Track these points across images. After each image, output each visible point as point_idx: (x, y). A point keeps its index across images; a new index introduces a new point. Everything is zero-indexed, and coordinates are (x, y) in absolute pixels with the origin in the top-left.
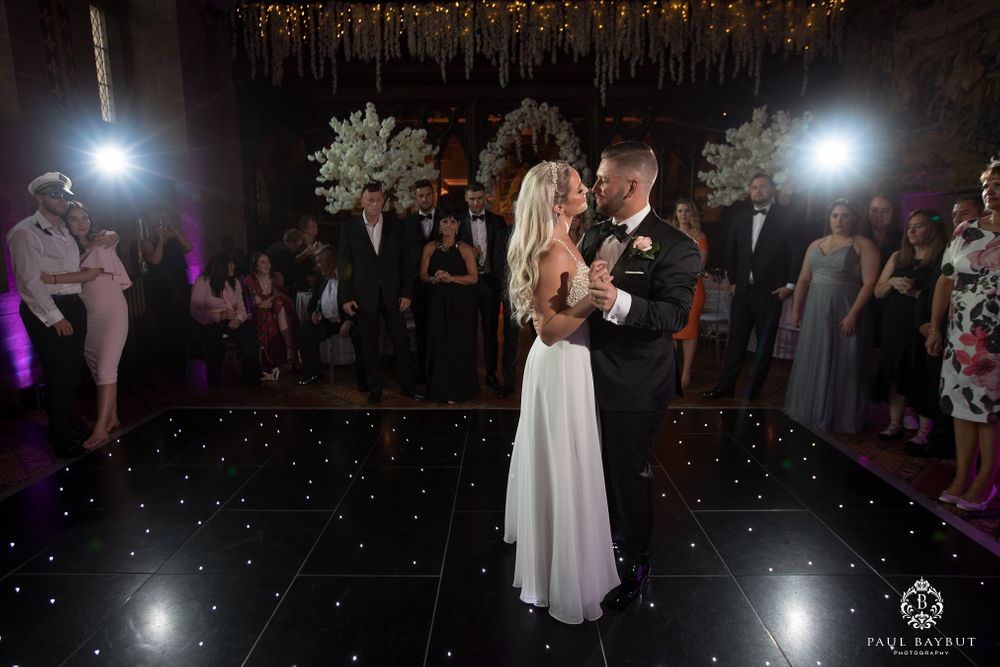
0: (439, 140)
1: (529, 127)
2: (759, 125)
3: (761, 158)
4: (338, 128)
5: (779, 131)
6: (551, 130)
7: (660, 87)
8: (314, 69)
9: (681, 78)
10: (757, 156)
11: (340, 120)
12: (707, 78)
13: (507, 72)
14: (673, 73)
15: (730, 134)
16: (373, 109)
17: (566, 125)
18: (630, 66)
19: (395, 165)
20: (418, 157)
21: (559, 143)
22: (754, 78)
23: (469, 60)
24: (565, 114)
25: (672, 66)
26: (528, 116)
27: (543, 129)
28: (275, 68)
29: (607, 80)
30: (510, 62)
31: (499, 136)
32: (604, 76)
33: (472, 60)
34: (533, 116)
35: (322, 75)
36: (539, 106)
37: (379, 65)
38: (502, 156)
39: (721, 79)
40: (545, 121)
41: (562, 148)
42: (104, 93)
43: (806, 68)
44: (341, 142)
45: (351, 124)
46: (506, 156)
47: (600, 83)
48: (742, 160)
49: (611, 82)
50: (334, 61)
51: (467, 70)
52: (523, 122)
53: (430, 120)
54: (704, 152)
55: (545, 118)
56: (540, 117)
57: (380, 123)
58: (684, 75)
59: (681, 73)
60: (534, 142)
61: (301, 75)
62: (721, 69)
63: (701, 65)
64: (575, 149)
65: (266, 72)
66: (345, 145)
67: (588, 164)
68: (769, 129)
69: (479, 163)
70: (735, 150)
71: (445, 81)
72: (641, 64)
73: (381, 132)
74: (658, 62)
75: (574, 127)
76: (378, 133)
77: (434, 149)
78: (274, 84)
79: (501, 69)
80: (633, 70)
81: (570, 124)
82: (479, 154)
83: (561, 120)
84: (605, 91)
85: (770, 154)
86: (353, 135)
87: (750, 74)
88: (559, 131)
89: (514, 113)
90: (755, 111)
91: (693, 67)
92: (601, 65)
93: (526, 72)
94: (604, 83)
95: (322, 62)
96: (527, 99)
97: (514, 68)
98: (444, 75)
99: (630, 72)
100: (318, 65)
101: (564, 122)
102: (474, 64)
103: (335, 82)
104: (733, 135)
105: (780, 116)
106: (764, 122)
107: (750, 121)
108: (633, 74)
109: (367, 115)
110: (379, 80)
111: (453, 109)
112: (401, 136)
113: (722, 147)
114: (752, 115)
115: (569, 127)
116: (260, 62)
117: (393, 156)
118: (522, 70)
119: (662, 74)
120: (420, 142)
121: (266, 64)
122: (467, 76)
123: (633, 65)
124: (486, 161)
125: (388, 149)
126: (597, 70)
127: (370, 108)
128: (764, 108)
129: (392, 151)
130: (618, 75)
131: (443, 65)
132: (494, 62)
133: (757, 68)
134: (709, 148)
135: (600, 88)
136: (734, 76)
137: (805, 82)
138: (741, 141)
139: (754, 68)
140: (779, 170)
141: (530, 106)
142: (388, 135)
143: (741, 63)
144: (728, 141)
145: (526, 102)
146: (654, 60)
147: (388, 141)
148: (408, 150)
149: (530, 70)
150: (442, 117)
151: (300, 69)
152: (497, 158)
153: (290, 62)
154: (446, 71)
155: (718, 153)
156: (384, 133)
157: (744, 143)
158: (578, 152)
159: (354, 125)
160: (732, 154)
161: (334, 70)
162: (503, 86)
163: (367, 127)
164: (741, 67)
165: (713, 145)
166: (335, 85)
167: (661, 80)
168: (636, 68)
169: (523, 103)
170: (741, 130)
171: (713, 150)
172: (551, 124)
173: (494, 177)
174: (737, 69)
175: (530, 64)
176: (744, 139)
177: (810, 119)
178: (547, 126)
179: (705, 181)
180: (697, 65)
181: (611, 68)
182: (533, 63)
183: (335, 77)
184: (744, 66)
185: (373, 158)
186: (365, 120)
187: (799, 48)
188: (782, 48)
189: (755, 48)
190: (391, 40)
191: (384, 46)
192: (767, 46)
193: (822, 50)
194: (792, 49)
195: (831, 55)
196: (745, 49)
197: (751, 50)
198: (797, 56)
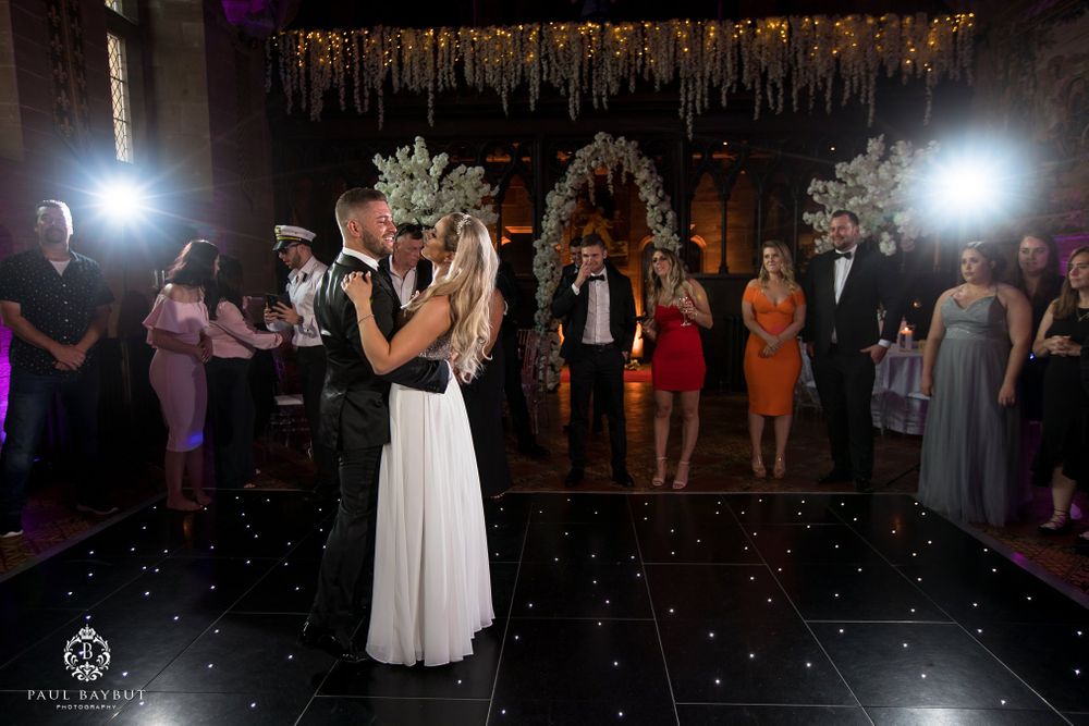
0: (499, 181)
1: (603, 165)
2: (875, 158)
3: (879, 195)
4: (384, 165)
5: (899, 164)
6: (629, 167)
7: (756, 118)
8: (358, 102)
9: (780, 106)
10: (873, 194)
11: (386, 157)
12: (811, 106)
13: (577, 102)
14: (771, 100)
15: (841, 168)
16: (423, 144)
17: (646, 162)
18: (721, 94)
19: (448, 206)
20: (475, 198)
21: (638, 182)
22: (867, 106)
23: (534, 90)
24: (645, 150)
25: (769, 94)
26: (603, 152)
27: (620, 166)
28: (313, 101)
29: (694, 110)
30: (581, 90)
31: (569, 176)
32: (690, 105)
33: (537, 90)
34: (608, 152)
35: (366, 109)
36: (615, 140)
37: (431, 97)
38: (571, 198)
39: (828, 107)
40: (622, 158)
41: (642, 189)
42: (121, 130)
43: (929, 93)
44: (386, 182)
45: (397, 161)
46: (577, 198)
47: (686, 113)
48: (856, 198)
49: (699, 112)
50: (380, 92)
51: (532, 101)
52: (597, 159)
53: (489, 160)
54: (810, 190)
55: (622, 154)
56: (616, 153)
57: (431, 160)
58: (784, 104)
59: (781, 100)
60: (609, 181)
61: (343, 109)
62: (828, 96)
63: (803, 92)
64: (657, 189)
65: (304, 106)
66: (391, 185)
67: (673, 208)
68: (887, 162)
69: (546, 206)
70: (846, 188)
71: (507, 113)
72: (734, 91)
73: (431, 170)
74: (753, 89)
75: (656, 164)
76: (428, 171)
77: (492, 189)
78: (313, 119)
79: (571, 99)
80: (724, 97)
81: (652, 161)
82: (545, 197)
83: (640, 157)
84: (693, 123)
85: (889, 192)
86: (399, 173)
87: (862, 101)
88: (639, 169)
89: (585, 148)
90: (871, 141)
91: (794, 93)
92: (686, 93)
93: (600, 103)
94: (690, 114)
95: (367, 94)
96: (601, 133)
97: (586, 98)
98: (505, 107)
99: (721, 100)
100: (362, 98)
101: (644, 159)
102: (540, 94)
103: (381, 116)
104: (844, 170)
105: (901, 148)
106: (881, 154)
107: (865, 153)
108: (724, 103)
109: (416, 151)
110: (431, 113)
111: (516, 145)
112: (454, 175)
113: (831, 184)
114: (866, 146)
115: (650, 164)
116: (297, 96)
117: (445, 197)
118: (595, 100)
119: (758, 103)
120: (476, 182)
121: (304, 96)
122: (532, 108)
123: (724, 92)
124: (554, 204)
125: (440, 189)
126: (682, 99)
127: (419, 142)
128: (881, 137)
129: (443, 191)
130: (706, 104)
131: (504, 96)
132: (562, 90)
133: (871, 94)
134: (816, 186)
135: (685, 119)
136: (844, 103)
137: (929, 109)
138: (854, 176)
139: (867, 95)
140: (901, 210)
141: (605, 141)
142: (439, 173)
143: (851, 88)
144: (838, 176)
145: (600, 137)
146: (749, 87)
147: (440, 179)
148: (462, 191)
149: (604, 99)
150: (503, 155)
151: (342, 102)
152: (566, 200)
153: (330, 95)
154: (508, 103)
155: (826, 192)
156: (435, 171)
157: (858, 179)
158: (660, 193)
159: (401, 162)
160: (843, 192)
161: (380, 101)
162: (573, 118)
163: (415, 163)
164: (851, 93)
165: (820, 182)
166: (381, 120)
167: (757, 109)
168: (727, 95)
169: (596, 137)
170: (853, 163)
171: (821, 189)
172: (629, 161)
173: (562, 222)
174: (847, 95)
175: (604, 93)
176: (857, 175)
177: (937, 149)
178: (625, 163)
179: (812, 225)
180: (799, 92)
181: (699, 97)
182: (608, 92)
183: (381, 111)
184: (855, 91)
185: (421, 198)
186: (413, 157)
187: (920, 71)
188: (899, 70)
189: (868, 71)
190: (445, 69)
191: (437, 75)
192: (882, 69)
193: (948, 72)
194: (910, 71)
195: (958, 78)
196: (856, 72)
197: (863, 73)
198: (917, 79)
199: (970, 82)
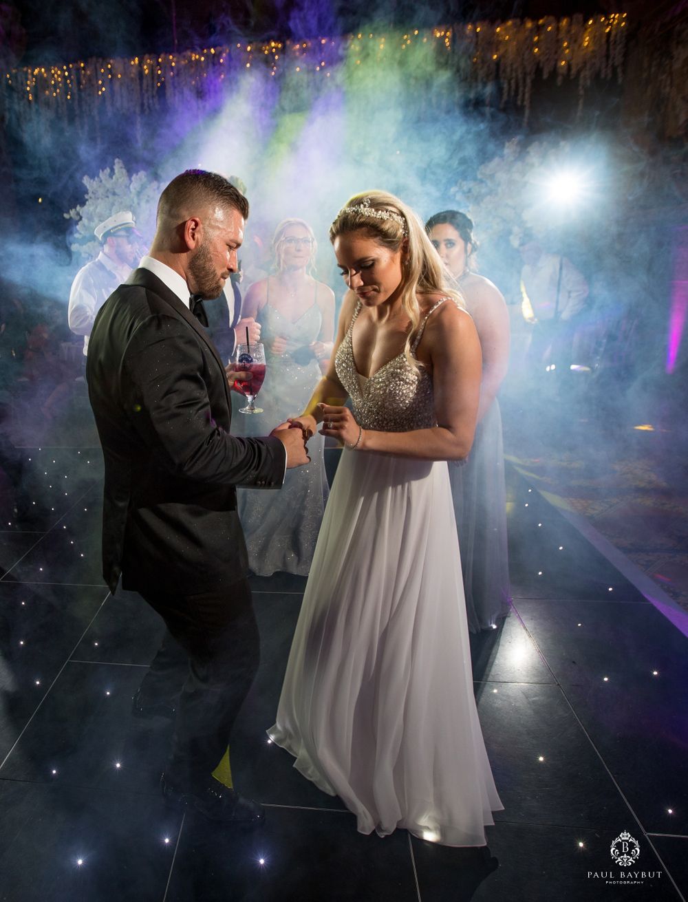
4: (90, 185)
8: (79, 127)
11: (93, 177)
16: (121, 165)
22: (523, 107)
43: (582, 92)
45: (101, 181)
50: (97, 118)
57: (130, 179)
62: (487, 99)
68: (520, 163)
73: (131, 186)
86: (101, 191)
87: (519, 103)
95: (86, 120)
105: (535, 150)
107: (502, 156)
109: (116, 171)
112: (151, 190)
125: (138, 203)
129: (141, 207)
133: (527, 96)
137: (580, 107)
139: (524, 95)
142: (139, 189)
143: (509, 91)
147: (139, 194)
156: (135, 187)
159: (103, 181)
163: (117, 182)
164: (509, 95)
170: (491, 165)
174: (505, 97)
184: (513, 92)
186: (114, 177)
187: (574, 71)
188: (554, 72)
189: (525, 74)
190: (150, 93)
191: (142, 100)
192: (539, 71)
193: (600, 71)
194: (564, 71)
195: (610, 76)
196: (514, 75)
197: (520, 76)
198: (571, 80)
199: (620, 81)
